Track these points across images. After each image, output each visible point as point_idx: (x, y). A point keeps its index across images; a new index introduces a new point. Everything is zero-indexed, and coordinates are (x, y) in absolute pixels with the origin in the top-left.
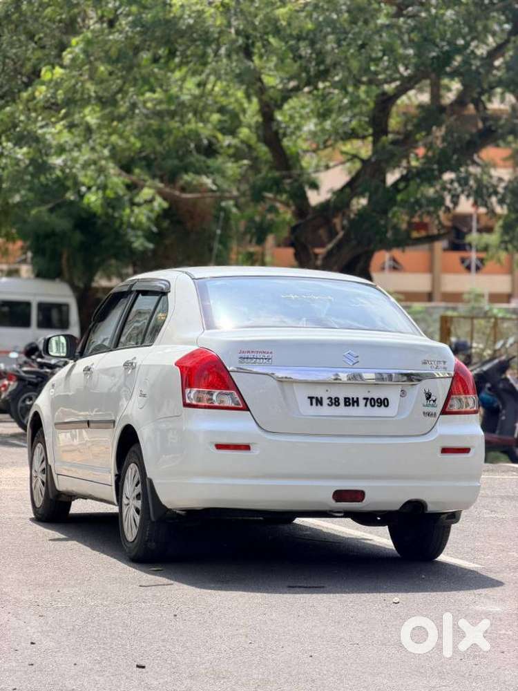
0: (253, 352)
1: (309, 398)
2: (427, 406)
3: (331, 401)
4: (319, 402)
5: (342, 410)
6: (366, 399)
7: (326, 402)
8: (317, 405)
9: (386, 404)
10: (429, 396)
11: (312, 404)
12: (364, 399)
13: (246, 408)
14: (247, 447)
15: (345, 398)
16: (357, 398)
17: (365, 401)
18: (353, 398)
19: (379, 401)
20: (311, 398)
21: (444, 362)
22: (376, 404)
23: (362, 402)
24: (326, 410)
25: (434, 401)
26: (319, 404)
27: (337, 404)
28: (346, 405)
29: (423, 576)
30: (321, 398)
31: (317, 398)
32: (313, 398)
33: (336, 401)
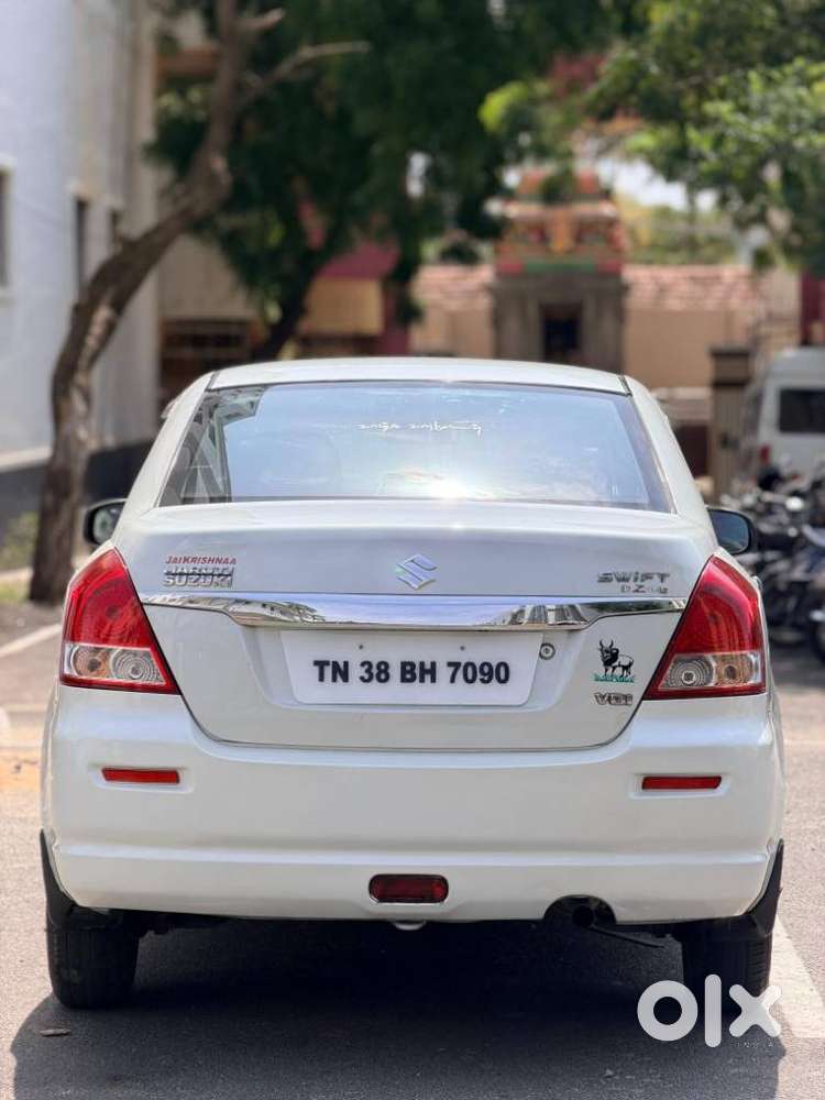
0: (194, 560)
1: (316, 663)
2: (605, 679)
3: (368, 671)
4: (341, 672)
5: (394, 690)
6: (455, 665)
7: (356, 672)
8: (334, 680)
9: (502, 676)
10: (610, 657)
11: (321, 678)
12: (450, 664)
13: (172, 687)
14: (169, 777)
15: (404, 665)
16: (433, 664)
17: (452, 669)
18: (422, 664)
19: (486, 669)
20: (321, 664)
21: (663, 577)
22: (479, 676)
23: (444, 673)
24: (356, 691)
25: (626, 668)
26: (339, 678)
27: (383, 676)
28: (403, 680)
29: (609, 1072)
30: (346, 664)
31: (335, 664)
32: (327, 663)
33: (380, 671)
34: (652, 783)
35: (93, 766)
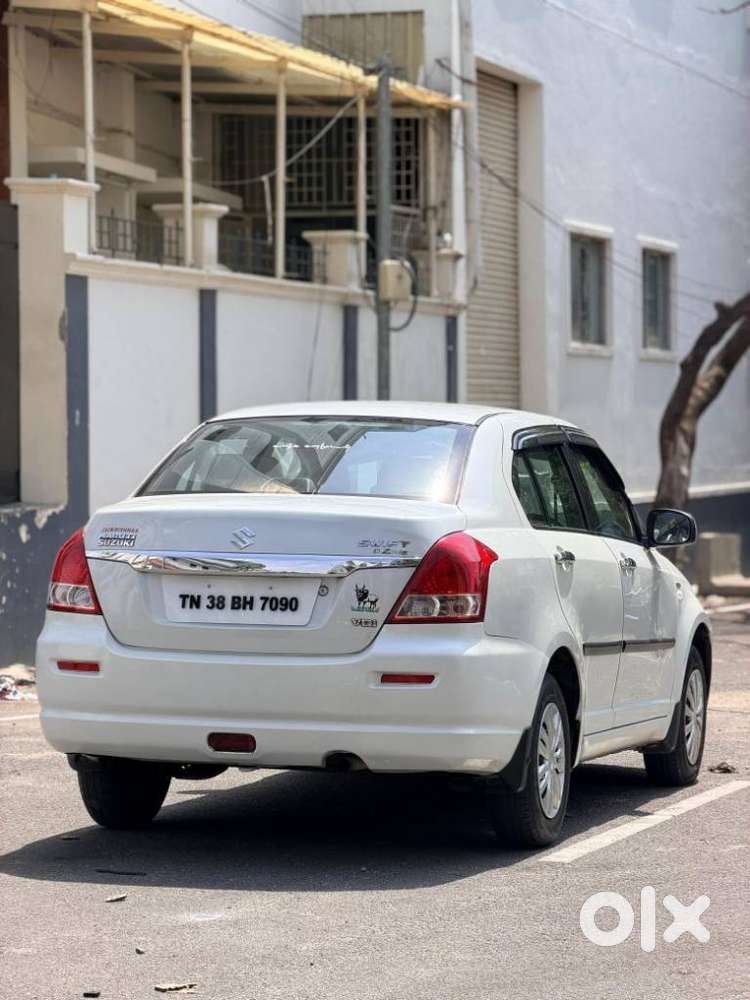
0: (117, 529)
1: (181, 596)
2: (359, 610)
3: (212, 602)
4: (195, 602)
5: (227, 615)
6: (265, 599)
7: (205, 602)
8: (191, 607)
9: (294, 607)
10: (363, 595)
11: (183, 606)
12: (262, 598)
13: (98, 611)
14: (93, 667)
15: (234, 598)
16: (252, 598)
17: (262, 602)
18: (245, 598)
19: (284, 602)
20: (184, 597)
22: (279, 606)
23: (258, 603)
24: (204, 614)
25: (373, 603)
26: (194, 606)
27: (220, 605)
28: (233, 608)
30: (199, 597)
31: (192, 597)
32: (187, 596)
33: (219, 602)
34: (388, 678)
35: (52, 660)
